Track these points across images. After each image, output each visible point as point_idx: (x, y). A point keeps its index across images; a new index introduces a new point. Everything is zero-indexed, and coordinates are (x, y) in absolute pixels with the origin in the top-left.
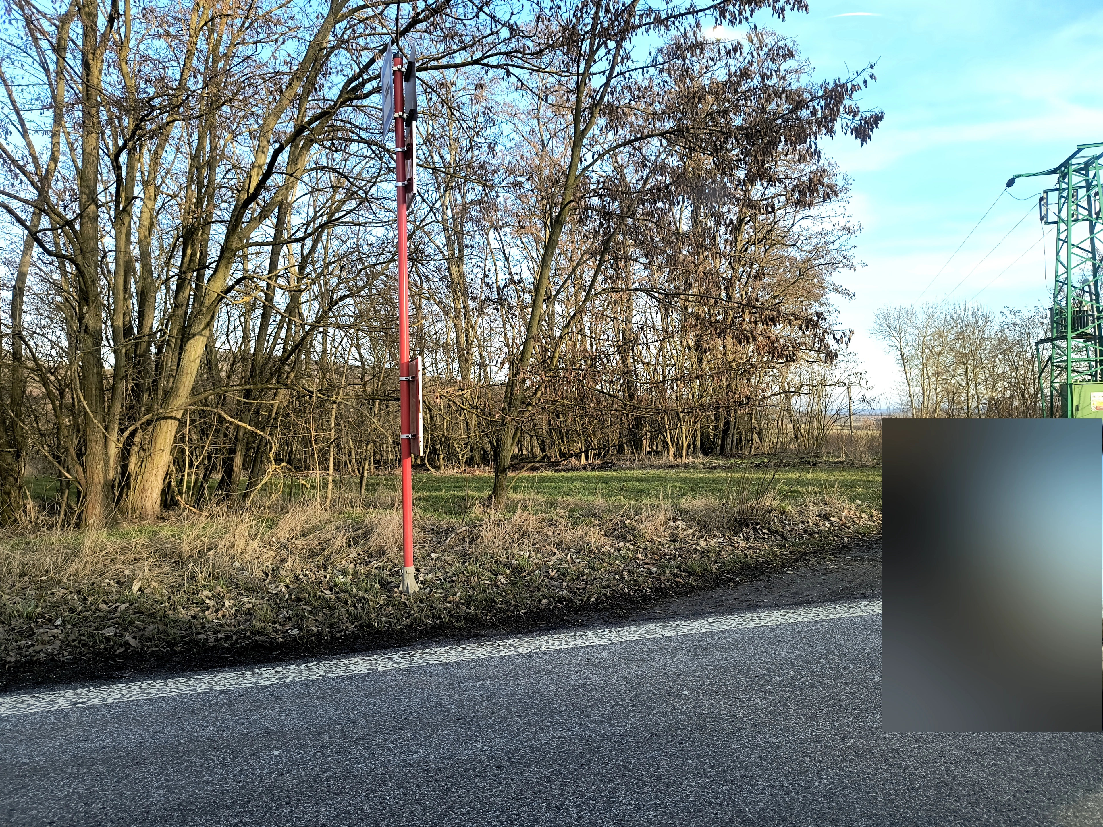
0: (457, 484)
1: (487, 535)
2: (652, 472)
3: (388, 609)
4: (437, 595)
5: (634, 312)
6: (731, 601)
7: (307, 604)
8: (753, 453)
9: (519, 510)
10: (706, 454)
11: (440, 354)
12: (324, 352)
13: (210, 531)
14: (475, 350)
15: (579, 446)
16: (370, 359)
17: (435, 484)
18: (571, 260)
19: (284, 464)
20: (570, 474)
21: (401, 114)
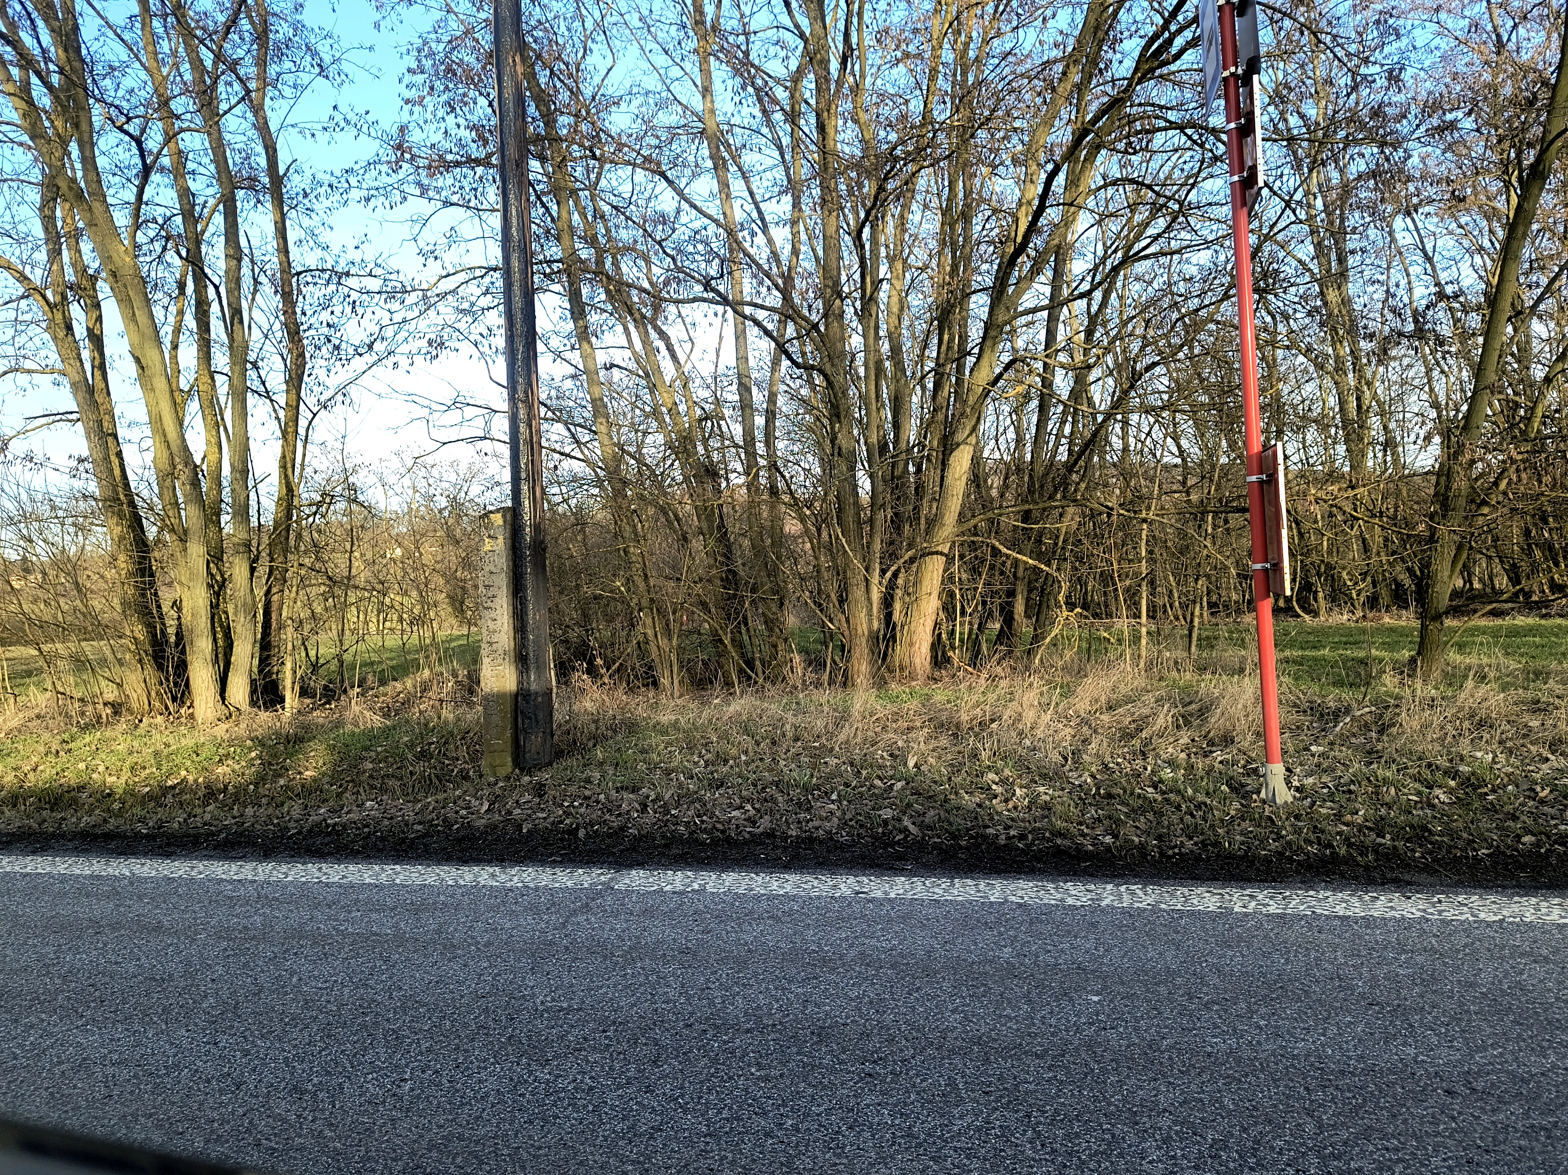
0: (1350, 637)
1: (1410, 722)
3: (1243, 824)
4: (1323, 811)
7: (1122, 803)
11: (1312, 434)
12: (1126, 449)
13: (992, 697)
14: (1375, 422)
16: (1195, 452)
17: (1311, 638)
19: (1078, 610)
21: (1233, 69)
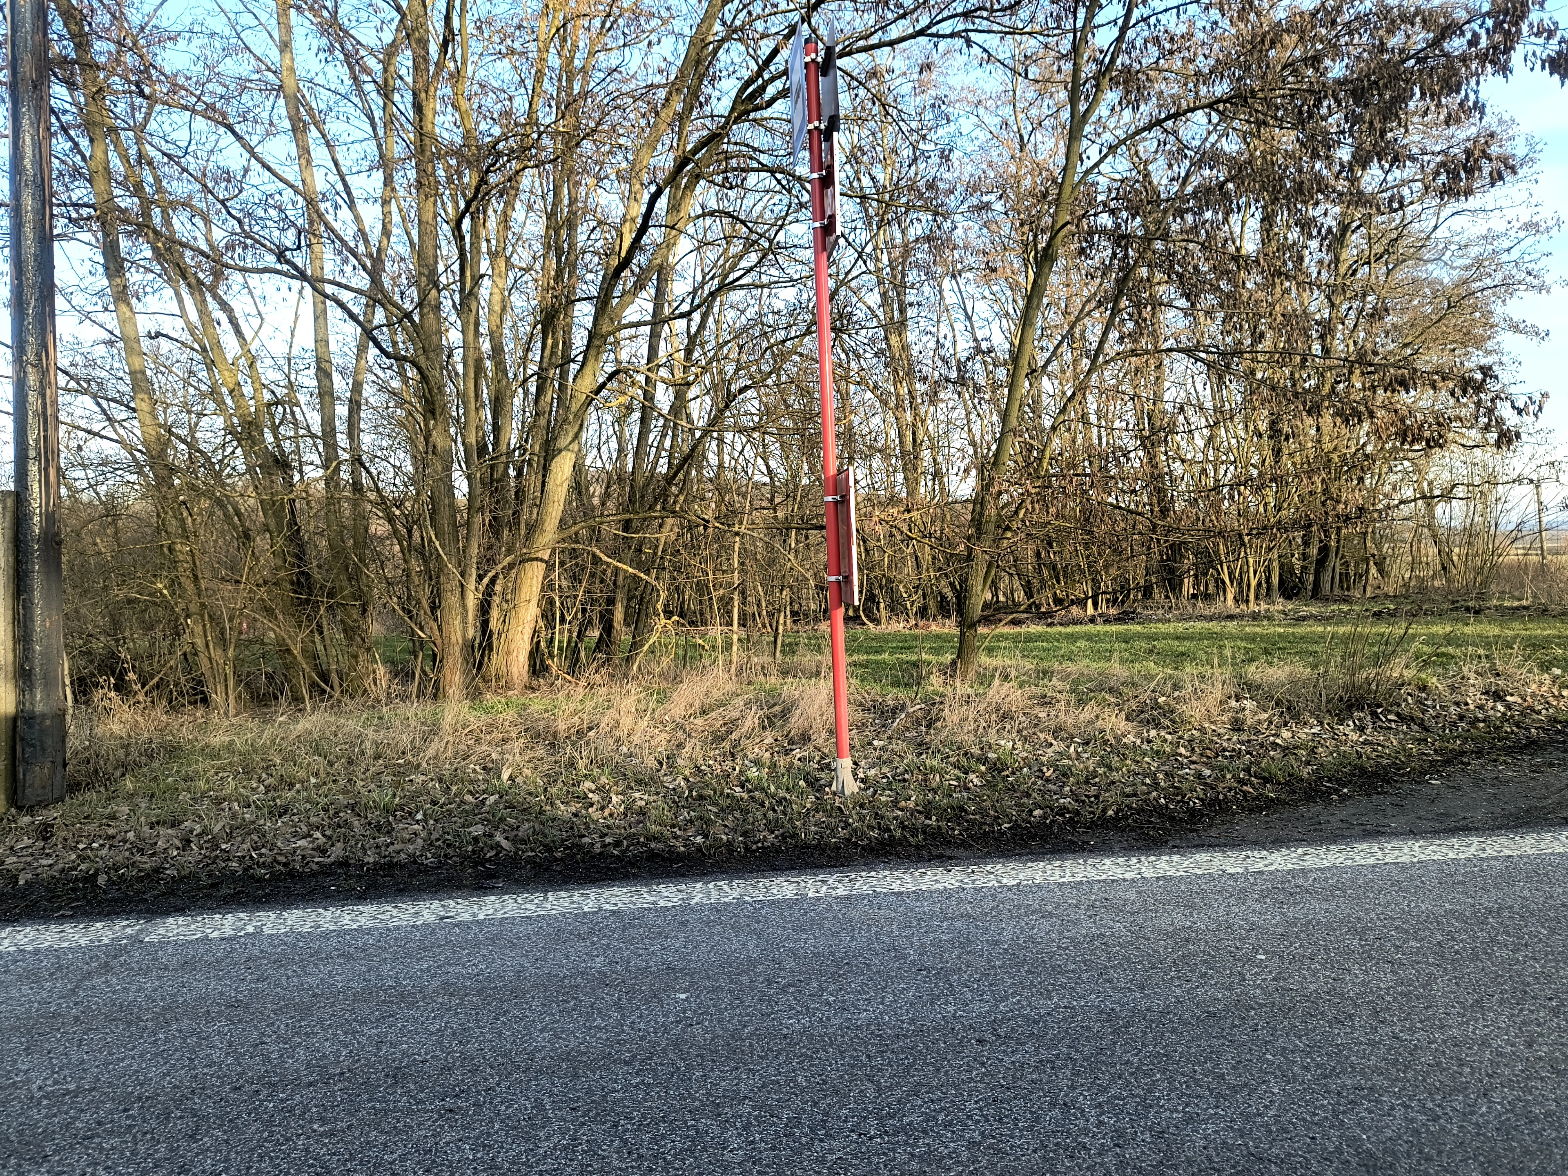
0: (905, 644)
1: (951, 716)
2: (1199, 625)
3: (817, 816)
4: (883, 799)
5: (1167, 384)
6: (1335, 822)
7: (713, 804)
8: (1368, 595)
9: (996, 682)
10: (1288, 597)
11: (877, 462)
12: (721, 466)
13: (589, 705)
14: (926, 454)
15: (1086, 588)
16: (782, 473)
17: (874, 644)
18: (1066, 313)
19: (676, 618)
20: (1070, 629)
21: (816, 123)
